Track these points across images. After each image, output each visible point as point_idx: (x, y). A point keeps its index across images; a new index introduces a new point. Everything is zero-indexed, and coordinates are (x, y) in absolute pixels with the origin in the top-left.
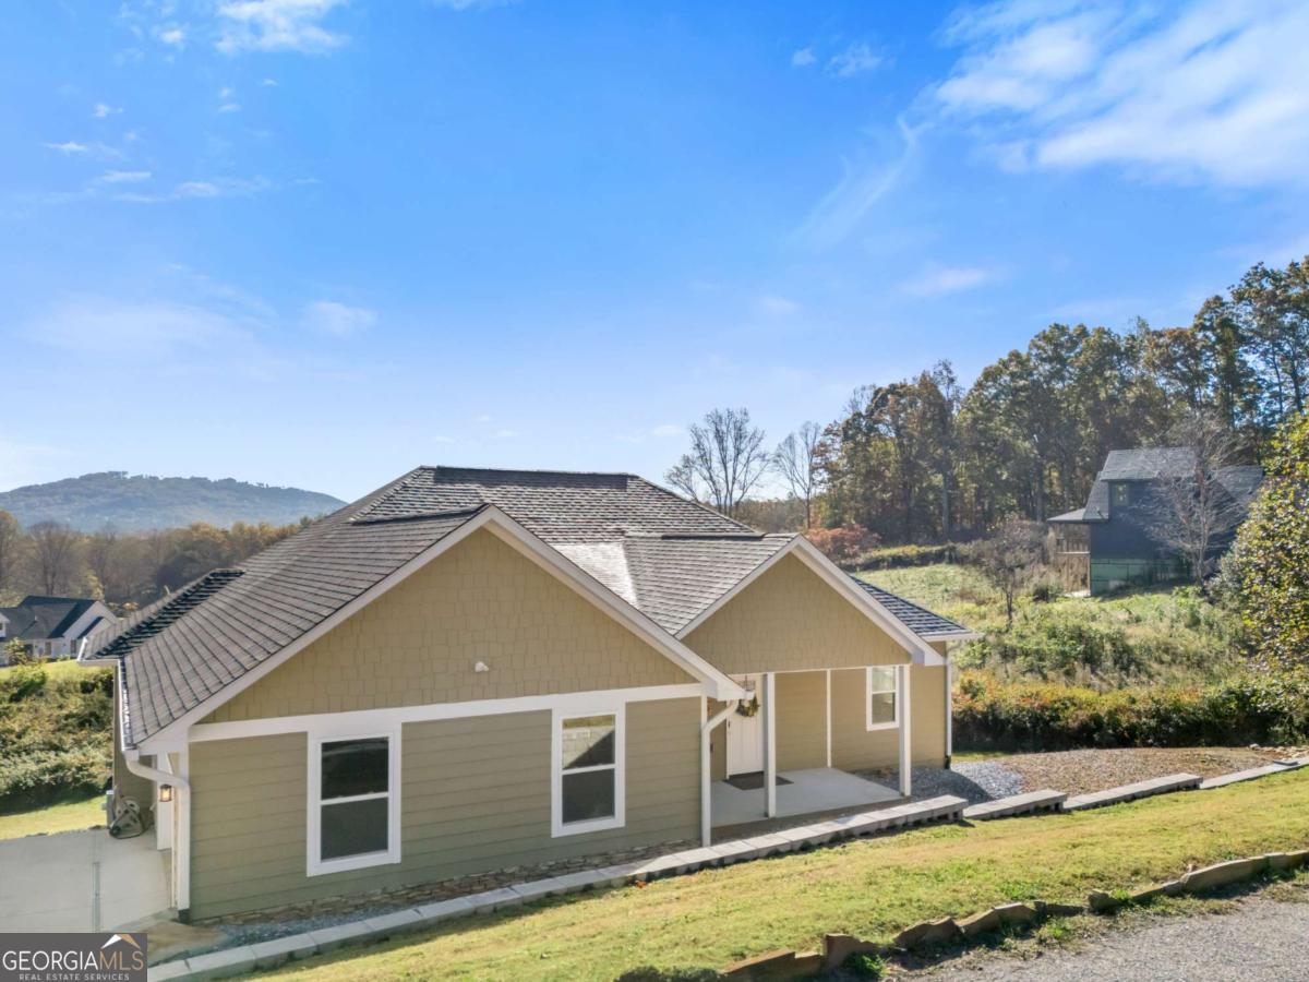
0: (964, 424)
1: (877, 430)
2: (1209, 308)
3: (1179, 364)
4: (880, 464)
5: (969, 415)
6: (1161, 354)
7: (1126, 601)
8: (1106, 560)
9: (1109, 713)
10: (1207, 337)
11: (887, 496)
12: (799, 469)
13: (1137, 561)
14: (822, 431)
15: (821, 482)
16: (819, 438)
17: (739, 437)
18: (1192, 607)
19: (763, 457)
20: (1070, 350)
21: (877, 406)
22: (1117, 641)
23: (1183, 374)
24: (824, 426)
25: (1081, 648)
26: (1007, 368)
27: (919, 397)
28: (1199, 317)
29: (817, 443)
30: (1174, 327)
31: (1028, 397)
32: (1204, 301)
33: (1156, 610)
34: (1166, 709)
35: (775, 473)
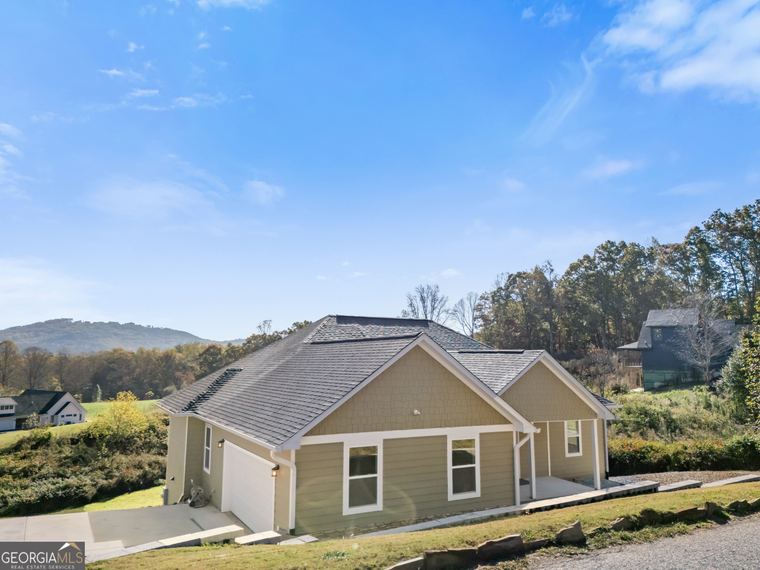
0: (560, 294)
1: (511, 297)
2: (692, 233)
3: (678, 263)
4: (514, 316)
5: (562, 290)
6: (668, 258)
7: (668, 394)
8: (651, 371)
9: (674, 454)
10: (692, 248)
11: (518, 334)
12: (467, 319)
13: (669, 371)
14: (479, 297)
15: (480, 326)
16: (478, 302)
17: (434, 300)
18: (706, 397)
19: (447, 311)
20: (617, 254)
21: (510, 284)
22: (667, 415)
23: (680, 268)
24: (480, 295)
25: (647, 420)
26: (582, 264)
27: (535, 280)
28: (688, 237)
29: (476, 304)
30: (674, 243)
31: (596, 280)
32: (690, 229)
33: (685, 398)
34: (705, 452)
35: (453, 321)
